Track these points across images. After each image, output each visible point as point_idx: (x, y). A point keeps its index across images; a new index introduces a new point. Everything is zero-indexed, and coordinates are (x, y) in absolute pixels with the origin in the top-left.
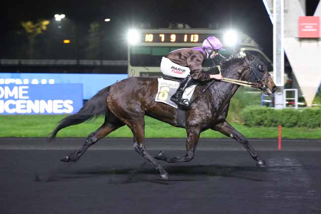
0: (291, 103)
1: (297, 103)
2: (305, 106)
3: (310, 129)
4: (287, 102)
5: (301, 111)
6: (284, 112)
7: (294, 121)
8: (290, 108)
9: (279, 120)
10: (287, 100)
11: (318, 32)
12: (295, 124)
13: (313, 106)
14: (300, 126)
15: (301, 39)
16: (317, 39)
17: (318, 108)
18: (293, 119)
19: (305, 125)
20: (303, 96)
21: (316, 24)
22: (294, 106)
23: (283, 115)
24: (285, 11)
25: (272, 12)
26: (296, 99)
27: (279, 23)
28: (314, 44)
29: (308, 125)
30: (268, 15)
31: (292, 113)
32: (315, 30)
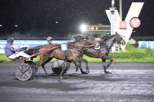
0: (117, 50)
1: (119, 50)
2: (122, 51)
3: (123, 59)
4: (116, 50)
5: (120, 53)
6: (115, 53)
7: (118, 56)
8: (117, 51)
9: (113, 56)
10: (116, 49)
11: (126, 26)
12: (118, 57)
13: (124, 51)
14: (120, 58)
15: (120, 29)
16: (126, 29)
17: (126, 52)
18: (118, 55)
19: (122, 57)
20: (121, 48)
21: (125, 24)
22: (118, 51)
23: (114, 54)
24: (115, 20)
25: (110, 20)
26: (119, 49)
27: (113, 23)
28: (124, 30)
29: (123, 57)
30: (109, 20)
31: (117, 54)
32: (125, 26)
